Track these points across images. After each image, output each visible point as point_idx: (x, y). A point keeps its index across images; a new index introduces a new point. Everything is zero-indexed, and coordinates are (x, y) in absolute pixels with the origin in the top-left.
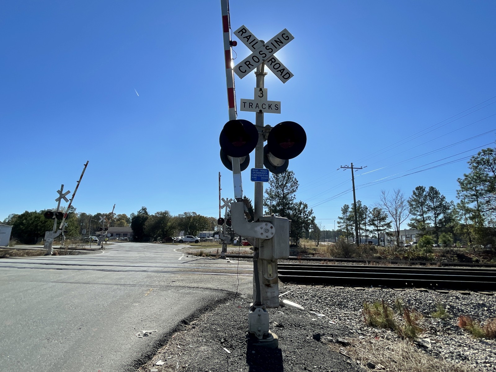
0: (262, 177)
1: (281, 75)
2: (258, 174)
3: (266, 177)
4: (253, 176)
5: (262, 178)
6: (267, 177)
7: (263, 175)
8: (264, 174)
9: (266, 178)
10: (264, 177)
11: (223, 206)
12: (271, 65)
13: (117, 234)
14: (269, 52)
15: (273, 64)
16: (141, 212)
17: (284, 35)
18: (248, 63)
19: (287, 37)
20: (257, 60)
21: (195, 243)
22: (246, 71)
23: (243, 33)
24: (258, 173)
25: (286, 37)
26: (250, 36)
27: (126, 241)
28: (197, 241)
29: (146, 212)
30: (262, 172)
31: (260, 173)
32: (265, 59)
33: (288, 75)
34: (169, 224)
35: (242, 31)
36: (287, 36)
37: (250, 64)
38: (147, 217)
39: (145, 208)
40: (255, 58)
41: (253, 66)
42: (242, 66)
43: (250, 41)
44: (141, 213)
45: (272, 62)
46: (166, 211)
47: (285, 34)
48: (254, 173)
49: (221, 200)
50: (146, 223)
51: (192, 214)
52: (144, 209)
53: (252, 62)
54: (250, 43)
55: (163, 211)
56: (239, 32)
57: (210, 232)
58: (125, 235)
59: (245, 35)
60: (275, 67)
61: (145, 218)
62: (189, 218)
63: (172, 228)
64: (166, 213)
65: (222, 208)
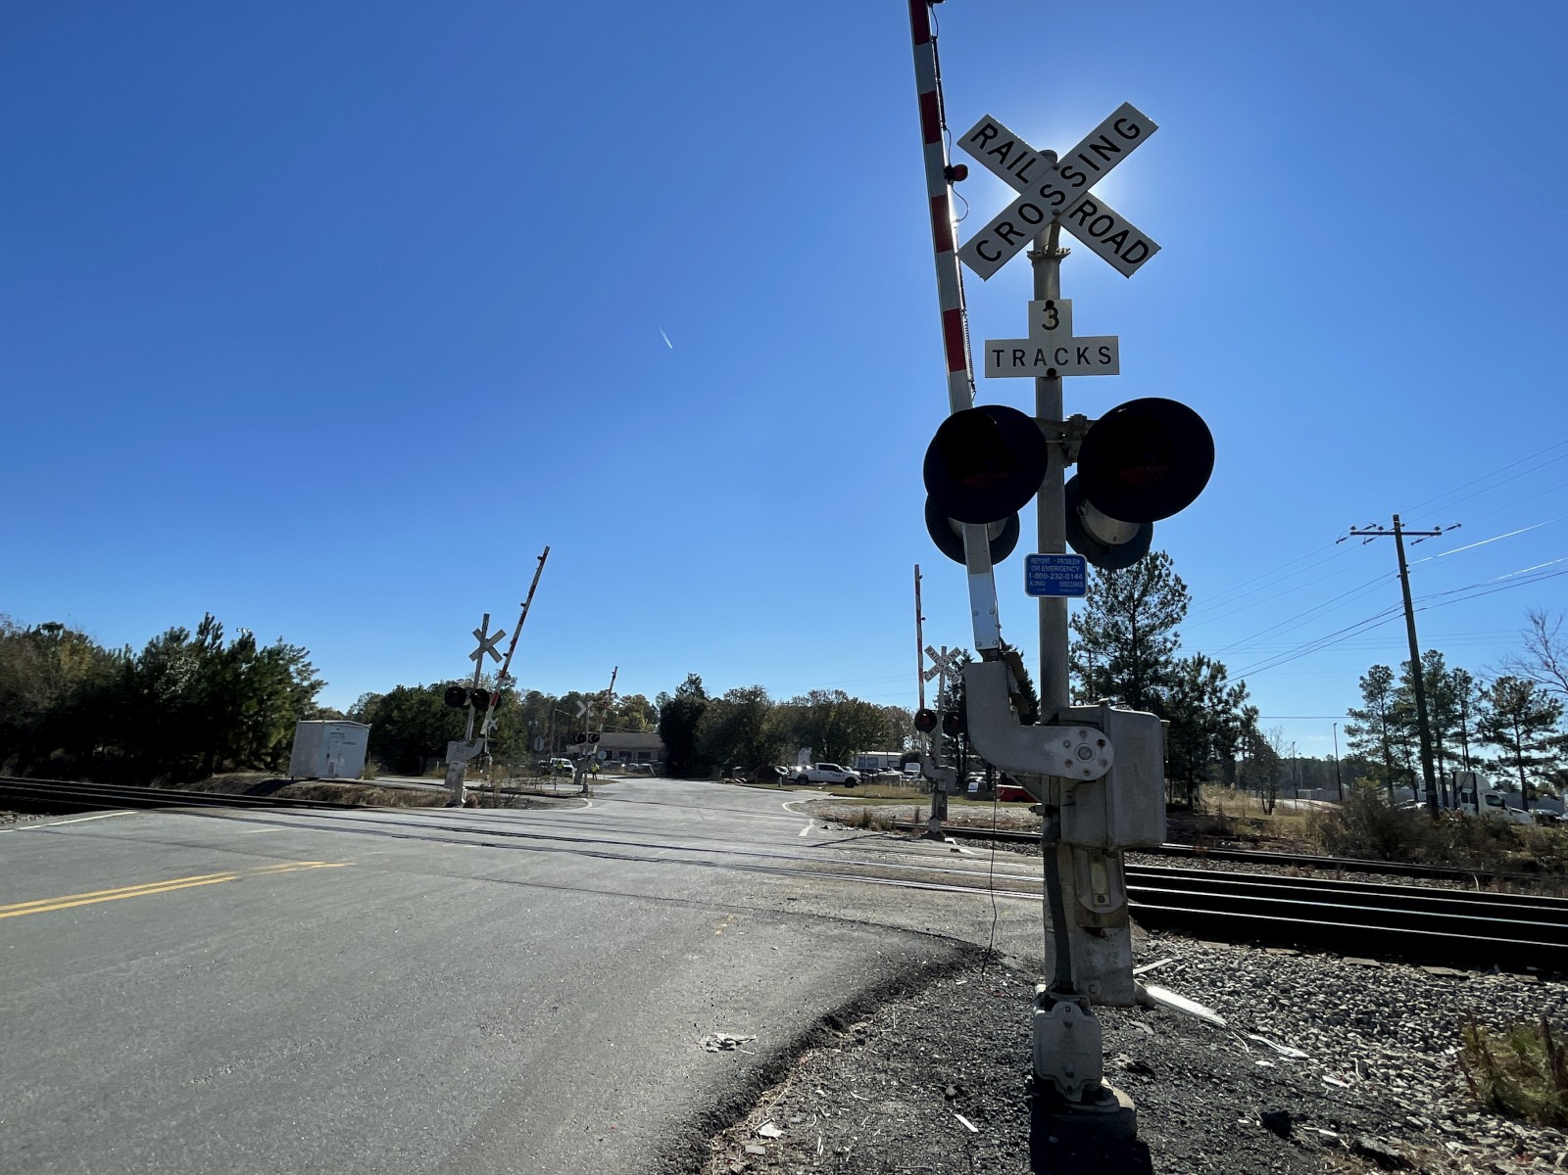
0: (1065, 580)
1: (1116, 252)
2: (1049, 573)
3: (1075, 580)
4: (1034, 580)
5: (1062, 584)
6: (1079, 580)
7: (1064, 573)
8: (1070, 573)
9: (1076, 584)
10: (1070, 580)
11: (932, 673)
12: (1081, 224)
13: (622, 754)
14: (1074, 185)
15: (1089, 220)
16: (685, 688)
17: (1120, 126)
18: (1005, 230)
19: (1134, 130)
20: (1036, 217)
21: (847, 786)
22: (999, 253)
23: (987, 137)
24: (1050, 568)
25: (1130, 129)
26: (1010, 145)
27: (646, 775)
28: (850, 782)
29: (698, 689)
30: (1059, 565)
31: (1056, 568)
32: (1060, 208)
33: (1140, 250)
34: (765, 727)
35: (982, 132)
36: (1133, 126)
37: (1011, 231)
38: (702, 704)
39: (698, 678)
40: (1027, 211)
41: (1022, 235)
42: (986, 242)
43: (1010, 159)
44: (686, 691)
45: (1086, 214)
46: (756, 688)
47: (1124, 120)
48: (1037, 568)
49: (924, 652)
50: (702, 724)
51: (832, 697)
52: (694, 682)
53: (1020, 225)
54: (1009, 168)
55: (748, 688)
56: (973, 140)
57: (890, 754)
58: (644, 756)
59: (992, 144)
60: (1094, 230)
61: (697, 708)
62: (825, 708)
63: (776, 738)
64: (756, 693)
65: (928, 680)
